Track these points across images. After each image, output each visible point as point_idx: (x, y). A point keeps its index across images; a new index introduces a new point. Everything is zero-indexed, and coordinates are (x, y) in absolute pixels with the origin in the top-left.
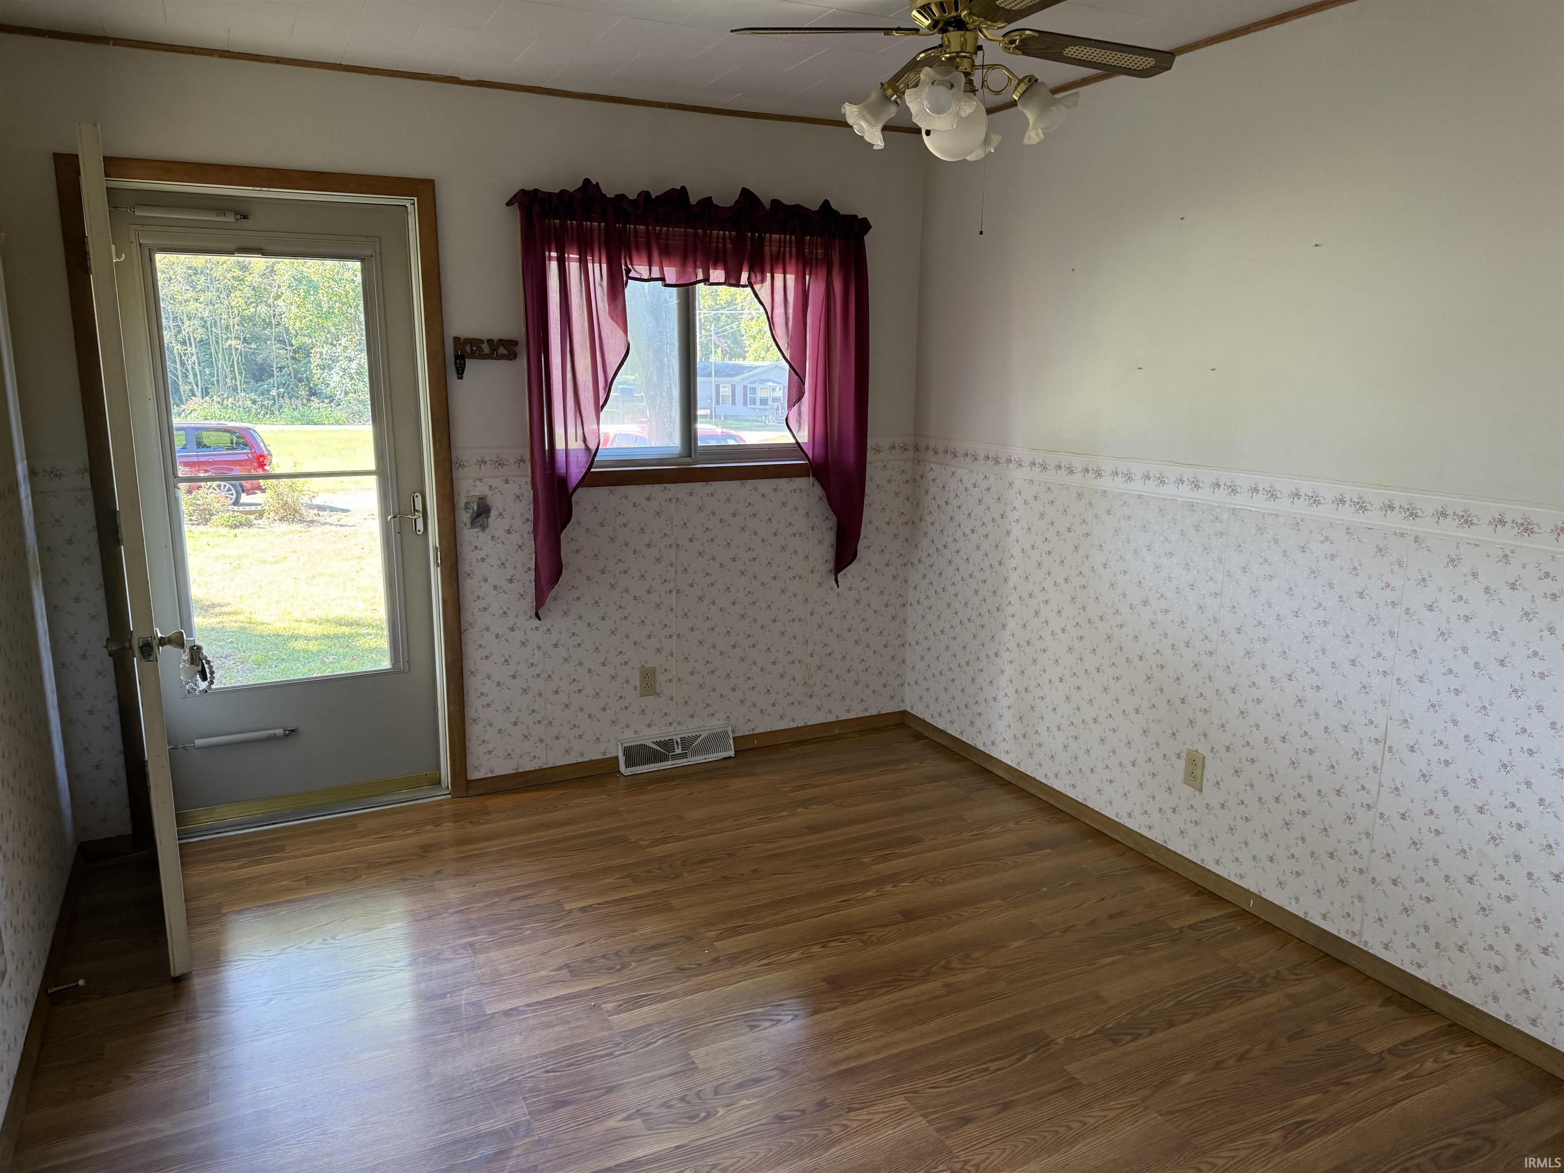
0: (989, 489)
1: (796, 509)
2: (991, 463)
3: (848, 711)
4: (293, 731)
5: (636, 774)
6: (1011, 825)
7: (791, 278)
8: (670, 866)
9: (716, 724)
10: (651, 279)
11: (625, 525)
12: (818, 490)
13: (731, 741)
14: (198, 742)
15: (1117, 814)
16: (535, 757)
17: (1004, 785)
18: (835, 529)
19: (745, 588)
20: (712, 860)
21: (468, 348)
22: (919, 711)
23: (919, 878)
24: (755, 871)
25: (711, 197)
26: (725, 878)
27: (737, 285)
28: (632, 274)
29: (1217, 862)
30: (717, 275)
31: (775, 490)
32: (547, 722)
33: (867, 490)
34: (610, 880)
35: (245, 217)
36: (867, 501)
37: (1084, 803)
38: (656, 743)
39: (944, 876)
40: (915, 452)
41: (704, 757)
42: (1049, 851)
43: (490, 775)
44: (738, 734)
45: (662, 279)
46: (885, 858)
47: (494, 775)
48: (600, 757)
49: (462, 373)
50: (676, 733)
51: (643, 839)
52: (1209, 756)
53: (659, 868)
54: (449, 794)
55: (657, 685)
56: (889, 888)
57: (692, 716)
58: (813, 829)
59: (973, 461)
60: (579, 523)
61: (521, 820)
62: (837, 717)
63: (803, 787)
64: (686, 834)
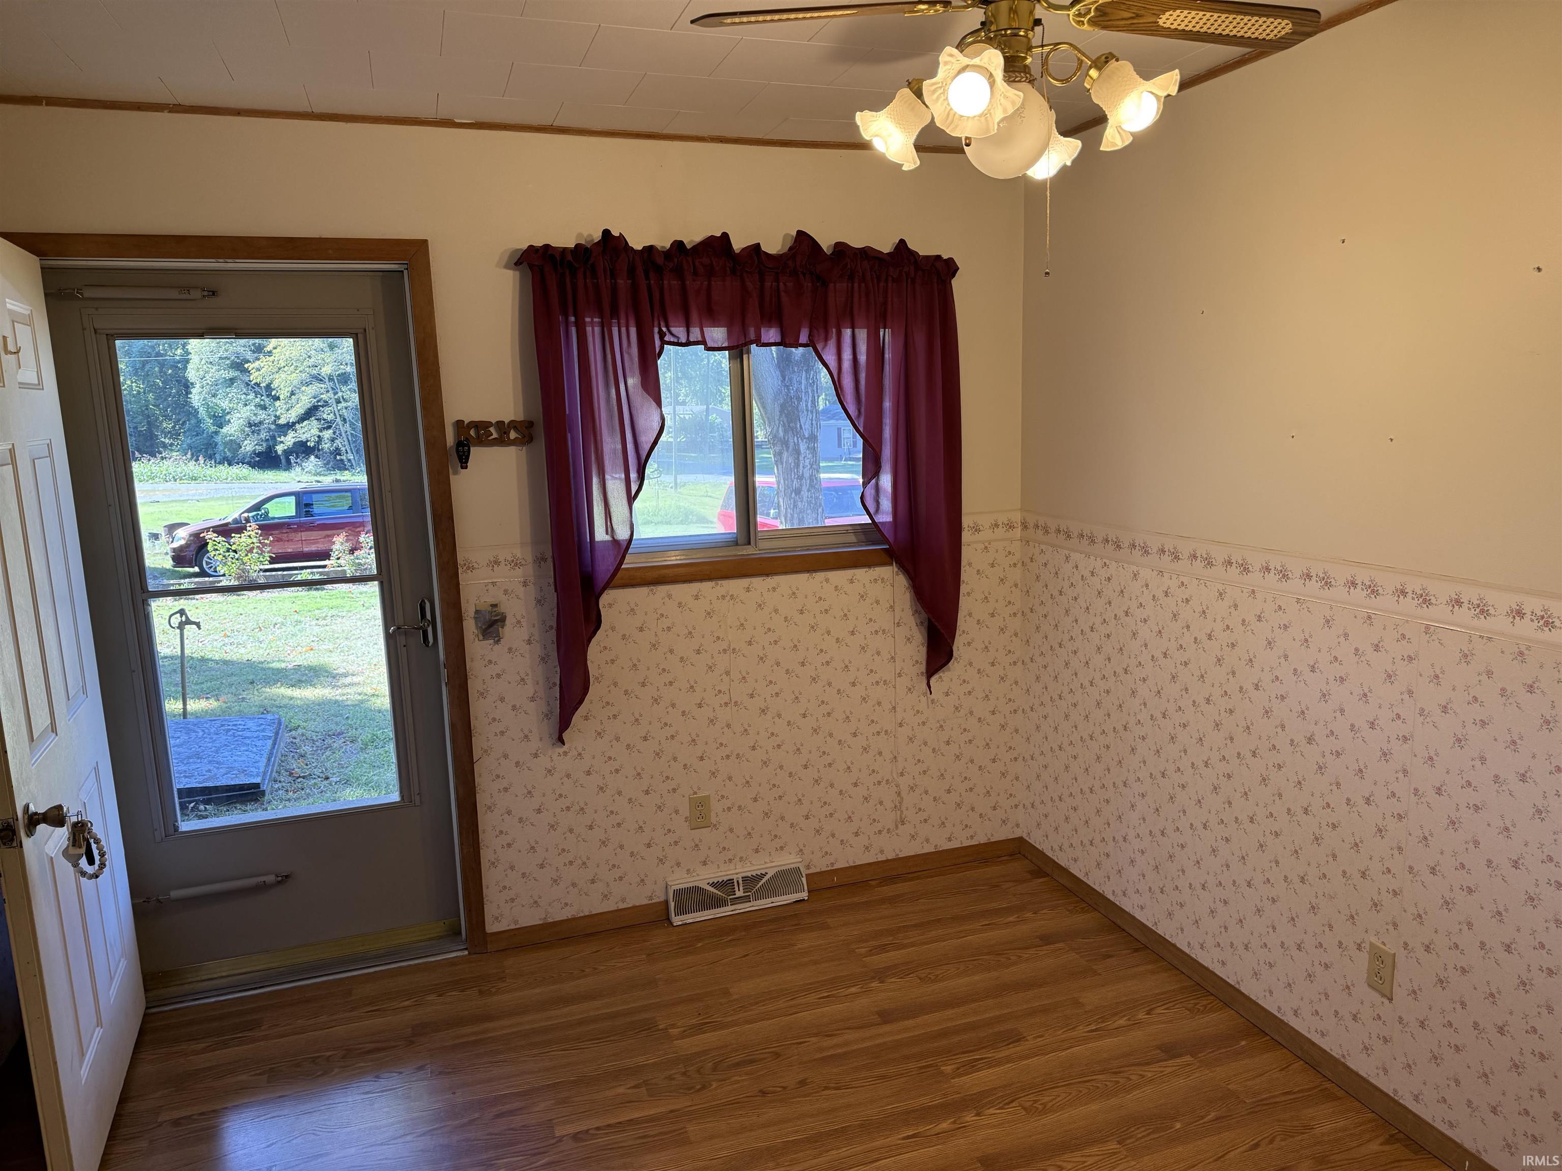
0: (1109, 579)
1: (877, 602)
2: (1110, 547)
3: (950, 839)
4: (287, 877)
5: (686, 924)
6: (1141, 1016)
7: (862, 335)
8: (698, 1071)
9: (788, 860)
10: (688, 344)
11: (669, 628)
12: (902, 581)
13: (804, 880)
14: (175, 894)
15: (1279, 1007)
16: (566, 904)
17: (1136, 950)
18: (926, 624)
19: (817, 697)
20: (752, 1062)
21: (472, 432)
22: (1037, 840)
23: (1012, 1102)
24: (803, 1083)
25: (759, 244)
26: (763, 1093)
27: (797, 345)
28: (666, 339)
29: (1416, 1098)
30: (771, 334)
31: (851, 581)
32: (580, 862)
33: (964, 576)
34: (621, 1090)
35: (214, 293)
36: (963, 589)
37: (1237, 986)
38: (713, 885)
39: (1046, 1099)
40: (1022, 530)
41: (769, 900)
42: (1188, 1058)
43: (513, 927)
44: (813, 870)
45: (703, 342)
46: (972, 1067)
47: (518, 926)
48: (645, 902)
49: (467, 462)
50: (737, 871)
51: (673, 1026)
52: (1401, 955)
53: (684, 1074)
54: (466, 949)
55: (713, 815)
56: (970, 1117)
57: (757, 851)
58: (886, 1017)
59: (1089, 544)
60: (613, 629)
61: (537, 991)
62: (936, 846)
63: (883, 949)
64: (730, 1019)
